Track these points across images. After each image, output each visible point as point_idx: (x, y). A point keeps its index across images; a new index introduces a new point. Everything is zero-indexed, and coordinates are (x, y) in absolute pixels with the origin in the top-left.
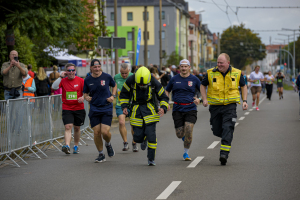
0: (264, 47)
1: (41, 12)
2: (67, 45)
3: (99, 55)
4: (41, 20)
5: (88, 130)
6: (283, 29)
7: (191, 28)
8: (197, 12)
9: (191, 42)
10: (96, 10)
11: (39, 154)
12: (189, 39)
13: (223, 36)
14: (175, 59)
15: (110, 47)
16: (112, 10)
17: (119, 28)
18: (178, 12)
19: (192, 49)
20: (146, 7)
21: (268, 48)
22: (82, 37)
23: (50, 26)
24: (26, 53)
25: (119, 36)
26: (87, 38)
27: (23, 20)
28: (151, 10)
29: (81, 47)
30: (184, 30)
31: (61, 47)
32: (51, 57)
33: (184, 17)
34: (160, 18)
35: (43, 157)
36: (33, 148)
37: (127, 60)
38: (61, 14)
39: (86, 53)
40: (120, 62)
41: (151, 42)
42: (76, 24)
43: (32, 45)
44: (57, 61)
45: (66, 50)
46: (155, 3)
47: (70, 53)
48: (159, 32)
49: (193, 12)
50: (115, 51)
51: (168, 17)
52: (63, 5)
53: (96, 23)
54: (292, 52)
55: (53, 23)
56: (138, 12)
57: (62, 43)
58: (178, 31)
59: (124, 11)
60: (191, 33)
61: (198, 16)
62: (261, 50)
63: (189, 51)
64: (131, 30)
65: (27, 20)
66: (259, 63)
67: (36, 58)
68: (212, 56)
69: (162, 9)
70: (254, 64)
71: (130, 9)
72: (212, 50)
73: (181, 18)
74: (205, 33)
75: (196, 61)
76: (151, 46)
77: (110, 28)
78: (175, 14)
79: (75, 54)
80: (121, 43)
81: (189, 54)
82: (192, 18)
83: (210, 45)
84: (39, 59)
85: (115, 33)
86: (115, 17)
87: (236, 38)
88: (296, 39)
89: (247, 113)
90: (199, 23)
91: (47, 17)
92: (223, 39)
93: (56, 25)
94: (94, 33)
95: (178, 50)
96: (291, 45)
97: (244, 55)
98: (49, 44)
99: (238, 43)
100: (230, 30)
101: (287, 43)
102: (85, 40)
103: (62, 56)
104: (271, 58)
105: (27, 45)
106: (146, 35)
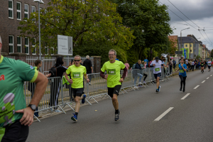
1: (159, 44)
7: (203, 49)
9: (203, 52)
14: (198, 57)
16: (182, 44)
18: (199, 45)
20: (190, 43)
27: (154, 46)
28: (192, 44)
30: (201, 50)
33: (201, 46)
34: (194, 46)
38: (164, 45)
41: (192, 52)
46: (193, 42)
48: (194, 50)
51: (196, 46)
52: (165, 42)
55: (162, 47)
56: (188, 45)
58: (199, 50)
61: (205, 46)
64: (186, 49)
69: (195, 44)
71: (186, 44)
75: (204, 57)
76: (192, 54)
82: (203, 46)
83: (208, 53)
91: (160, 46)
95: (199, 55)
105: (156, 53)
106: (191, 51)
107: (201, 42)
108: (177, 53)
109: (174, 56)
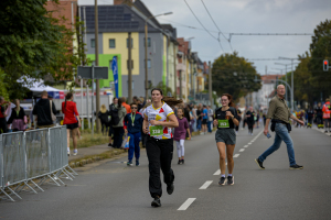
0: (259, 77)
1: (13, 39)
2: (42, 75)
3: (78, 86)
4: (14, 46)
5: (67, 169)
6: (280, 58)
7: (179, 57)
8: (186, 39)
9: (180, 71)
10: (75, 36)
11: (13, 196)
12: (178, 68)
13: (214, 65)
14: (163, 89)
15: (91, 77)
16: (93, 36)
17: (100, 56)
18: (165, 39)
19: (180, 79)
20: (130, 34)
21: (264, 79)
22: (60, 67)
23: (23, 53)
25: (101, 65)
26: (65, 67)
28: (135, 37)
29: (59, 77)
30: (171, 59)
31: (37, 77)
32: (25, 88)
33: (172, 44)
34: (146, 45)
35: (17, 199)
36: (6, 189)
37: (109, 91)
38: (36, 41)
39: (64, 83)
40: (102, 93)
41: (136, 71)
42: (53, 51)
43: (4, 75)
44: (32, 92)
45: (42, 81)
46: (139, 29)
47: (46, 84)
48: (144, 61)
49: (182, 39)
50: (96, 82)
51: (154, 43)
52: (40, 30)
53: (75, 51)
54: (290, 82)
55: (26, 50)
56: (121, 38)
57: (37, 72)
58: (165, 60)
59: (106, 37)
60: (180, 61)
61: (188, 43)
62: (256, 80)
63: (178, 81)
66: (254, 94)
67: (8, 89)
68: (202, 88)
69: (147, 35)
70: (248, 96)
71: (112, 36)
72: (203, 80)
73: (168, 45)
74: (195, 62)
75: (185, 92)
76: (136, 76)
77: (90, 56)
78: (162, 41)
79: (51, 85)
80: (103, 73)
81: (178, 85)
82: (180, 46)
83: (200, 75)
84: (11, 91)
85: (96, 61)
86: (96, 44)
87: (229, 67)
88: (294, 69)
89: (242, 150)
90: (189, 51)
91: (20, 45)
92: (214, 69)
93: (31, 53)
94: (72, 62)
95: (165, 81)
96: (289, 75)
97: (238, 86)
98: (23, 74)
99: (231, 73)
100: (222, 58)
101: (284, 73)
102: (62, 69)
103: (38, 86)
104: (266, 90)
106: (130, 64)
107: (170, 29)
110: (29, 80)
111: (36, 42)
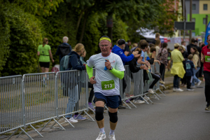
2: (152, 27)
4: (131, 8)
15: (183, 28)
22: (163, 21)
23: (137, 13)
24: (122, 33)
26: (167, 22)
27: (118, 8)
29: (163, 29)
31: (148, 28)
32: (141, 36)
37: (200, 38)
42: (157, 11)
43: (127, 27)
45: (153, 31)
55: (139, 11)
57: (148, 26)
64: (205, 17)
65: (121, 9)
67: (129, 36)
84: (132, 38)
91: (135, 6)
93: (142, 13)
94: (172, 18)
98: (140, 27)
102: (165, 24)
103: (149, 35)
105: (123, 27)
108: (180, 26)
109: (171, 34)
110: (144, 30)
111: (146, 5)
